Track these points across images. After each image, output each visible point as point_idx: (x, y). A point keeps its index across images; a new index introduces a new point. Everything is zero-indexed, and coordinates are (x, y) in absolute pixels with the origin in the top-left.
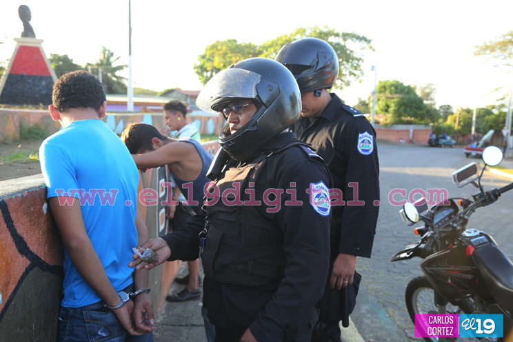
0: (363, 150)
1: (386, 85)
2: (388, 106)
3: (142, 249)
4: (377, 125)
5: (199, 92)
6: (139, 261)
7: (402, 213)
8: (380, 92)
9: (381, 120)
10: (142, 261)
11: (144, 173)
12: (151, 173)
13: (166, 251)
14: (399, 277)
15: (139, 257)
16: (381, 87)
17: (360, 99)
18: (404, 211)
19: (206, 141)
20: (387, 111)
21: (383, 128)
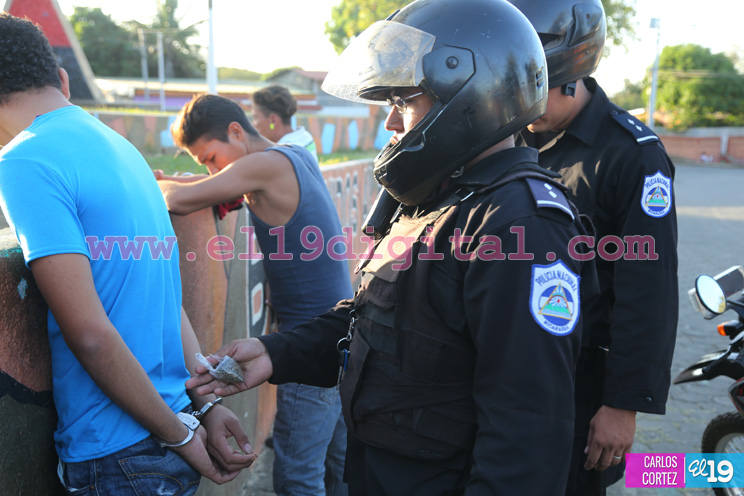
0: (651, 208)
1: (677, 55)
2: (678, 95)
3: (216, 357)
4: (658, 128)
5: (326, 73)
6: (207, 378)
7: (693, 295)
8: (665, 68)
9: (667, 119)
10: (214, 379)
11: (219, 221)
12: (234, 220)
13: (264, 365)
14: (691, 410)
15: (208, 371)
16: (667, 61)
17: (627, 81)
18: (697, 292)
19: (342, 161)
20: (676, 102)
21: (670, 134)
